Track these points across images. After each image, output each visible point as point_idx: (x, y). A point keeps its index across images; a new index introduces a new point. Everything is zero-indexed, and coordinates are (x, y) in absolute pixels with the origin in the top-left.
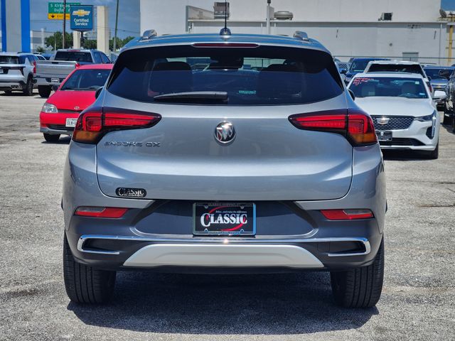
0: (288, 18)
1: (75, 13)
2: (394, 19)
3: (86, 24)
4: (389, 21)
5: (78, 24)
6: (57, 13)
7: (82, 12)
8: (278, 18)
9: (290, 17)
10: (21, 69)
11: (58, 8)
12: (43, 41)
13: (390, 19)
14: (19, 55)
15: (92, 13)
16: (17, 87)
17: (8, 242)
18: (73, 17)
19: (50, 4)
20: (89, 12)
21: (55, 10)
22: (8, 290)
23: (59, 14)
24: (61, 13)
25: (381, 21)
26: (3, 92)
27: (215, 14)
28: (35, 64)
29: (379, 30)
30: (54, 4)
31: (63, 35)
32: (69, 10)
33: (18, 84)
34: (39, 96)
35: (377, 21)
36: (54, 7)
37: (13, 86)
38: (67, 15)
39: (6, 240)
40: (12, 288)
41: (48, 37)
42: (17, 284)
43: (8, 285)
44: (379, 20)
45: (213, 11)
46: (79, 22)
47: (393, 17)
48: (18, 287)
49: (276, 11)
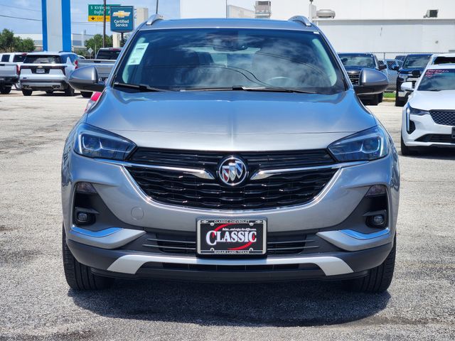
0: (330, 17)
1: (115, 14)
2: (440, 16)
3: (127, 25)
4: (434, 18)
5: (119, 25)
6: (97, 15)
7: (122, 14)
8: (320, 17)
9: (332, 15)
10: (63, 68)
11: (98, 10)
12: (83, 44)
13: (436, 16)
14: (60, 54)
15: (132, 14)
16: (59, 86)
17: (54, 261)
18: (113, 19)
19: (90, 6)
20: (129, 13)
21: (95, 12)
22: (55, 330)
23: (99, 16)
24: (101, 15)
25: (427, 18)
26: (44, 92)
27: (256, 13)
28: (76, 63)
29: (425, 27)
30: (94, 6)
31: (103, 37)
32: (109, 12)
33: (59, 84)
34: (81, 96)
35: (422, 18)
36: (94, 9)
37: (55, 86)
38: (107, 17)
39: (51, 259)
40: (60, 326)
41: (88, 40)
42: (66, 321)
43: (54, 323)
44: (424, 17)
45: (254, 10)
46: (120, 23)
47: (438, 14)
48: (68, 325)
49: (318, 9)
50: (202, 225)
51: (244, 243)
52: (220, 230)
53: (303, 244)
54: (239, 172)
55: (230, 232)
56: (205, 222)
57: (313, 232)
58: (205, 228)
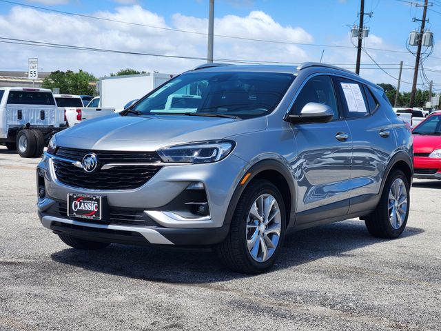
50: (70, 197)
51: (91, 211)
52: (79, 201)
53: (134, 218)
54: (92, 164)
55: (84, 203)
56: (71, 195)
57: (141, 210)
58: (72, 199)
